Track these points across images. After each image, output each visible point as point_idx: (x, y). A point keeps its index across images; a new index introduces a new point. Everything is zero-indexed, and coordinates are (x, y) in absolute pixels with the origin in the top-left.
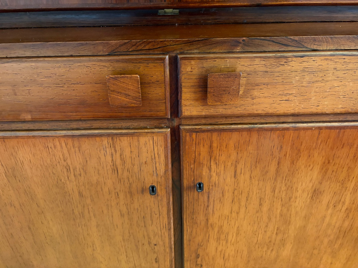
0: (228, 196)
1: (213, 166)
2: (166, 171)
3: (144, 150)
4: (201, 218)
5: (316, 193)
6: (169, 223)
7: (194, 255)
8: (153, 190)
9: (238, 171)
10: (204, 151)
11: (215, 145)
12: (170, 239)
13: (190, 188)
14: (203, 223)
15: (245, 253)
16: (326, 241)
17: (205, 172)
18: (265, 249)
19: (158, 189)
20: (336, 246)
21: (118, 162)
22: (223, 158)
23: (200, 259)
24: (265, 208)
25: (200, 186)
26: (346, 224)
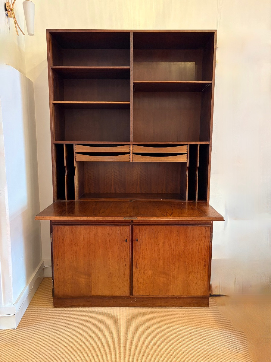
0: (144, 243)
1: (140, 235)
2: (130, 235)
3: (125, 230)
4: (138, 250)
5: (164, 243)
6: (130, 251)
7: (136, 263)
8: (126, 241)
9: (146, 236)
10: (138, 230)
11: (140, 229)
12: (130, 257)
13: (135, 240)
14: (138, 251)
15: (150, 263)
16: (170, 259)
17: (138, 236)
18: (155, 262)
19: (127, 240)
20: (174, 261)
21: (119, 233)
22: (142, 232)
23: (137, 265)
24: (153, 247)
25: (137, 241)
26: (174, 254)
